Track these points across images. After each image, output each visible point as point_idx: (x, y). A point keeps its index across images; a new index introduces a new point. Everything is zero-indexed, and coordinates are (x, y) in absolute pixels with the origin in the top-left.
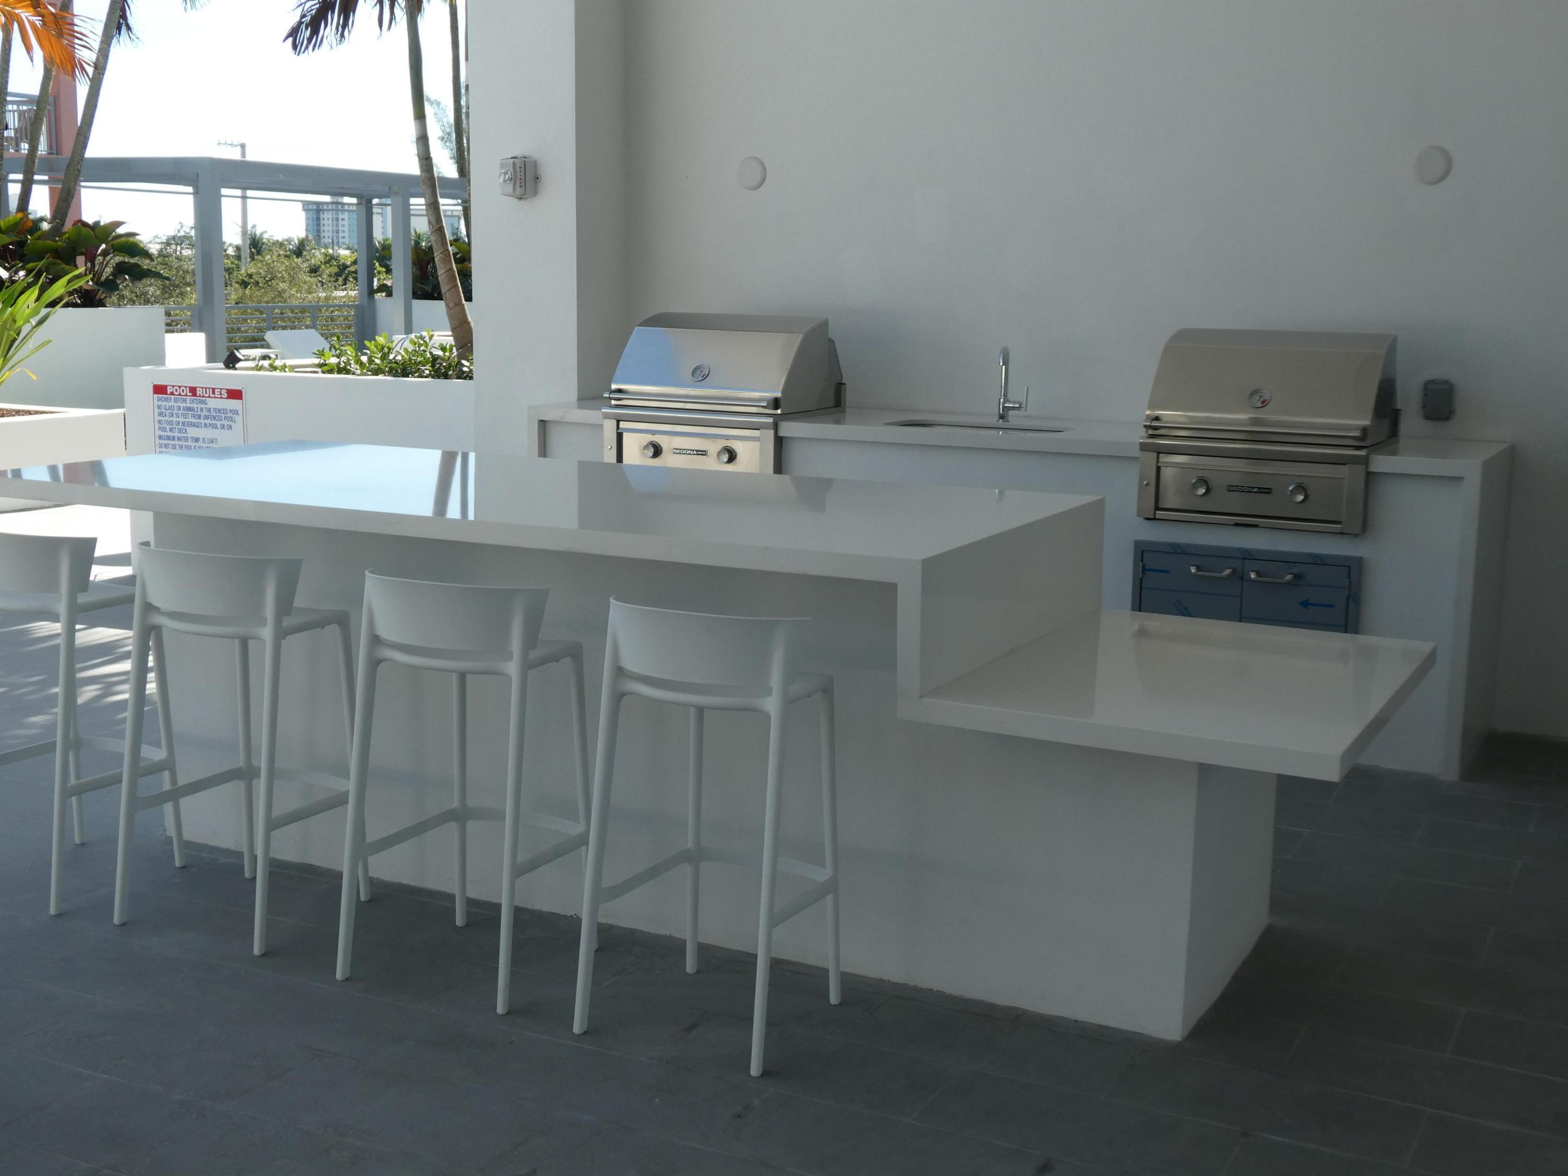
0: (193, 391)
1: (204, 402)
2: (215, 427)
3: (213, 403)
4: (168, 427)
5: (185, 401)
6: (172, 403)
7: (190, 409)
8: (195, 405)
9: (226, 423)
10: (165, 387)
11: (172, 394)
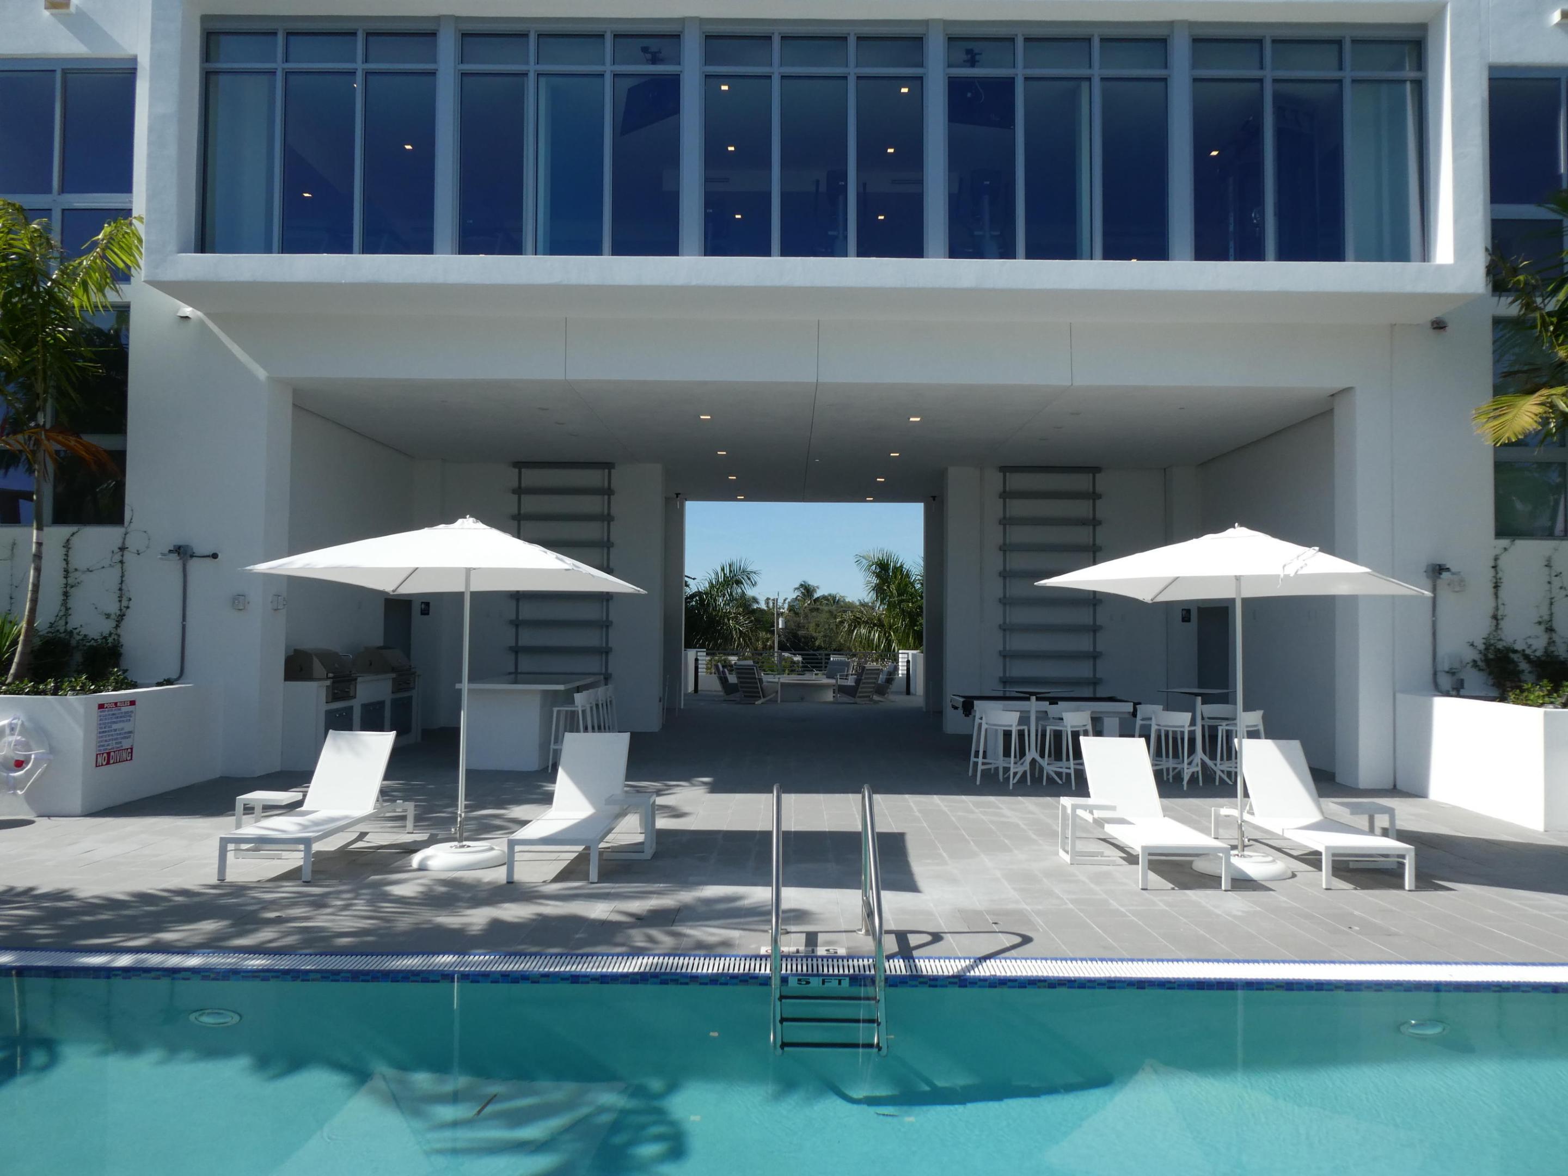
0: (116, 704)
1: (120, 710)
2: (123, 721)
3: (124, 709)
4: (103, 726)
5: (112, 710)
6: (106, 713)
7: (113, 714)
8: (116, 712)
9: (128, 718)
10: (103, 705)
11: (107, 707)
